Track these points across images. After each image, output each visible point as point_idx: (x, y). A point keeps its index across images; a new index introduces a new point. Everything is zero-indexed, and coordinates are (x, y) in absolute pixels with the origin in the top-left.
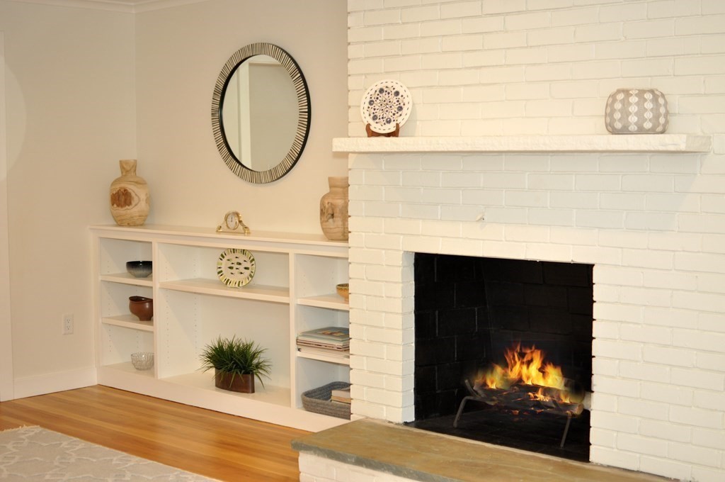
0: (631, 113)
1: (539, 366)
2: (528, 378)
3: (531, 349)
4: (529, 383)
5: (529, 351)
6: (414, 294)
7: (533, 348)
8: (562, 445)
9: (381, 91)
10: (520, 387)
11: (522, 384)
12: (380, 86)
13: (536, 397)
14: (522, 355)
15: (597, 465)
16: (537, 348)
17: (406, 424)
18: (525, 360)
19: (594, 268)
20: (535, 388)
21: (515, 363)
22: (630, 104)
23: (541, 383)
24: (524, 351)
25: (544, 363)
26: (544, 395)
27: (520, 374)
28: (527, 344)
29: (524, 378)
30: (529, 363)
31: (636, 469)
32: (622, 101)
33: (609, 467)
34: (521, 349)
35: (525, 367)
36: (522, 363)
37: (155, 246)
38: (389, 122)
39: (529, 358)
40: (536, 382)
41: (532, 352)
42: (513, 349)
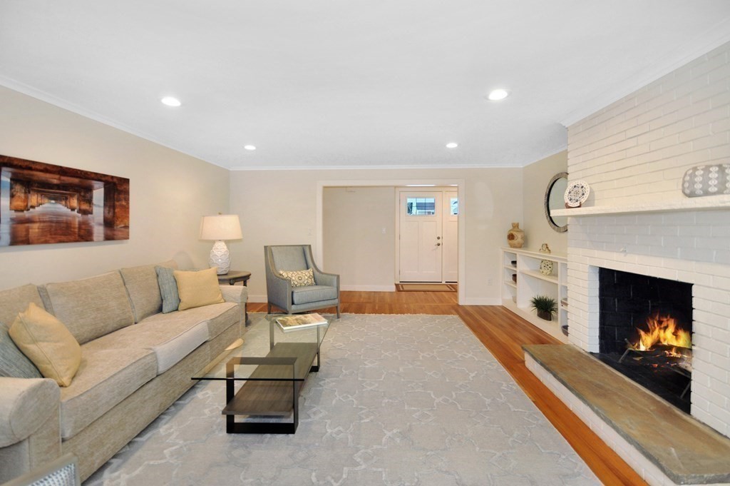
0: (696, 182)
1: (673, 331)
2: (665, 340)
3: (667, 317)
4: (665, 343)
5: (665, 320)
6: (598, 287)
7: (669, 317)
8: (682, 396)
9: (575, 187)
10: (659, 346)
11: (660, 344)
12: (574, 185)
13: (671, 354)
14: (660, 323)
15: (695, 419)
16: (671, 317)
17: (591, 353)
18: (662, 326)
19: (693, 286)
20: (670, 348)
21: (655, 328)
22: (696, 176)
23: (675, 343)
24: (662, 319)
25: (677, 329)
26: (677, 352)
27: (659, 337)
28: (664, 314)
29: (662, 340)
30: (666, 328)
31: (724, 434)
32: (690, 175)
33: (704, 424)
34: (659, 318)
35: (662, 331)
36: (660, 329)
37: (518, 256)
38: (577, 201)
39: (666, 325)
40: (671, 343)
41: (668, 320)
42: (653, 318)
